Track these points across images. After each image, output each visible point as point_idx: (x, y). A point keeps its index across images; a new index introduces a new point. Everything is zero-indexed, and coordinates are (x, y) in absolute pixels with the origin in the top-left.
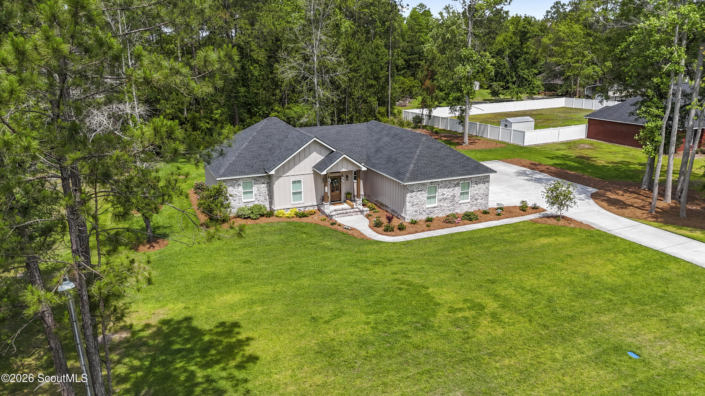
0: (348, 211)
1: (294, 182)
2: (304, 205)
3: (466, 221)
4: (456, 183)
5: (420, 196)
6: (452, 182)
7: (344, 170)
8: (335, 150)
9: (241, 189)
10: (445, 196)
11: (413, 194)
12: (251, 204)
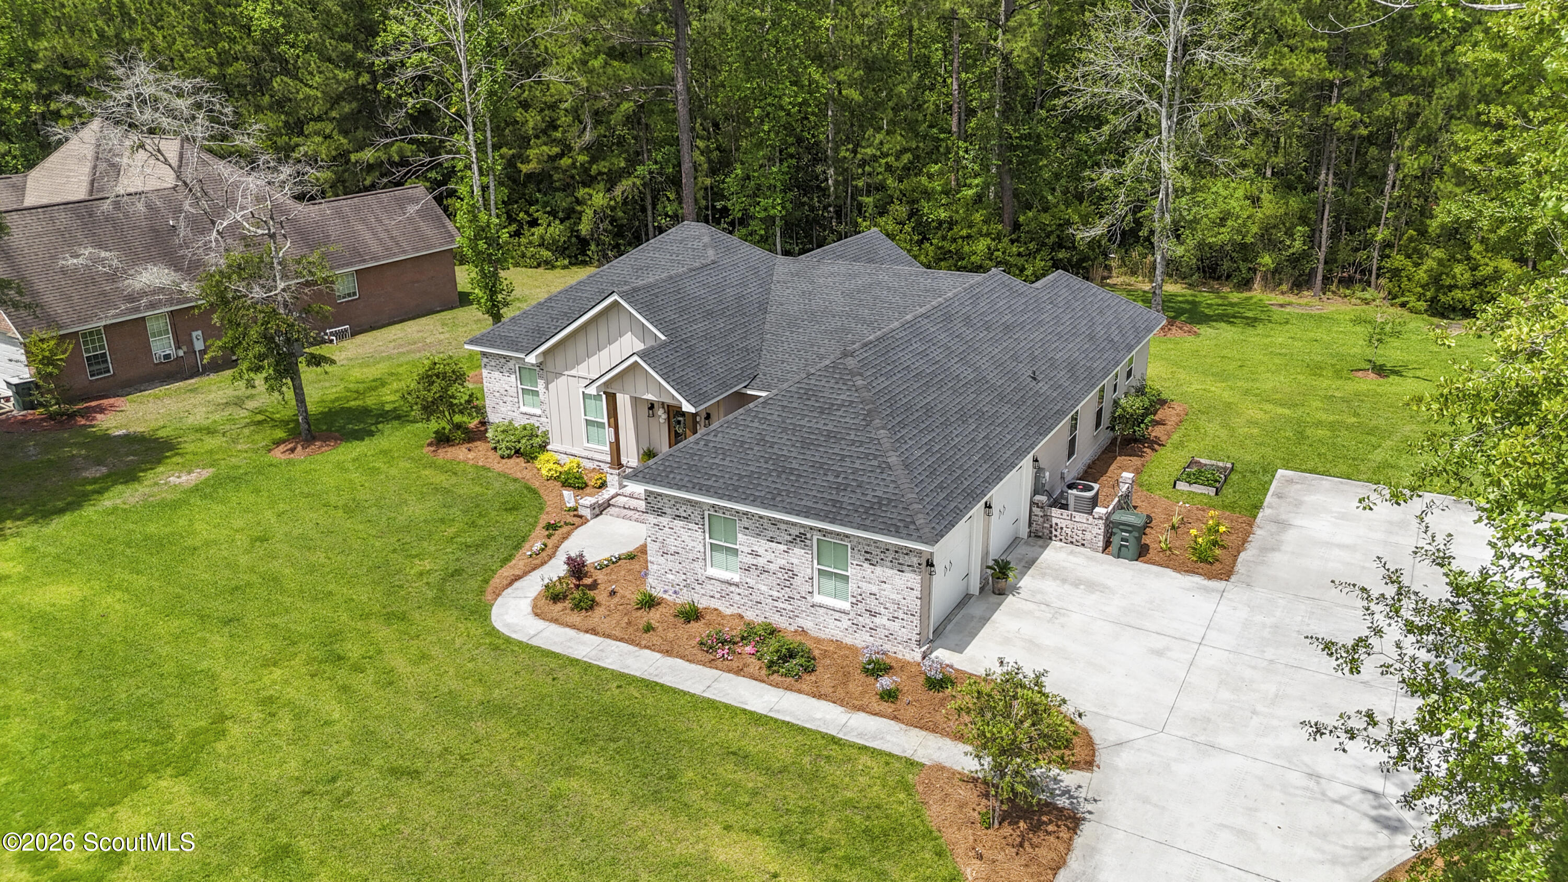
1: (587, 396)
4: (795, 531)
5: (685, 535)
8: (664, 338)
9: (512, 379)
11: (664, 520)
12: (532, 421)
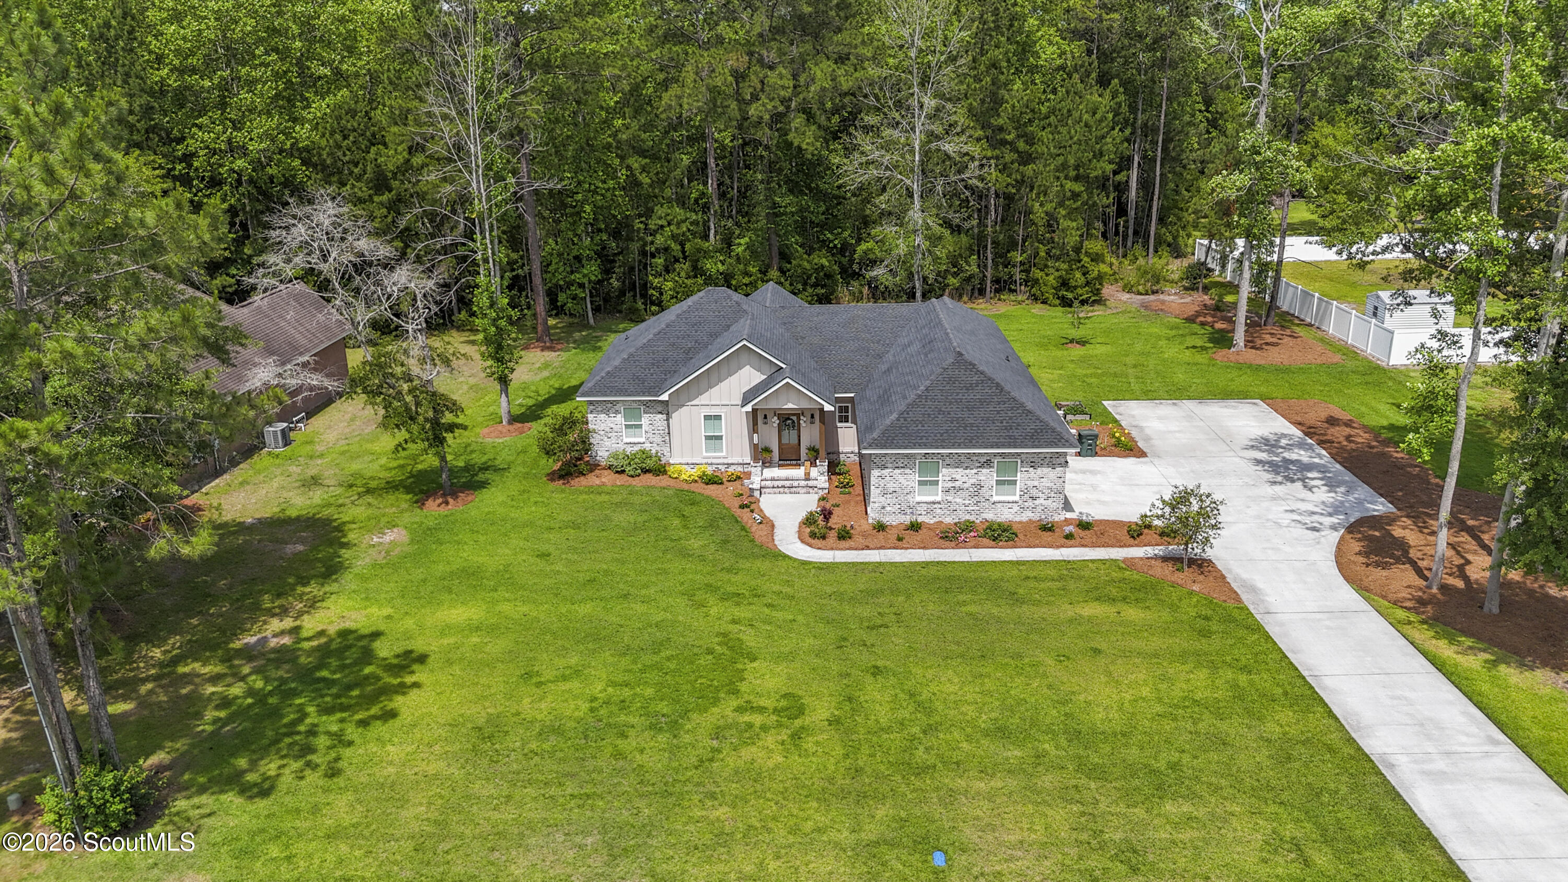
0: (796, 484)
1: (707, 418)
2: (726, 461)
3: (986, 541)
4: (983, 460)
5: (901, 479)
6: (975, 458)
7: (790, 406)
8: (784, 366)
9: (620, 418)
10: (957, 484)
11: (886, 472)
12: (637, 448)
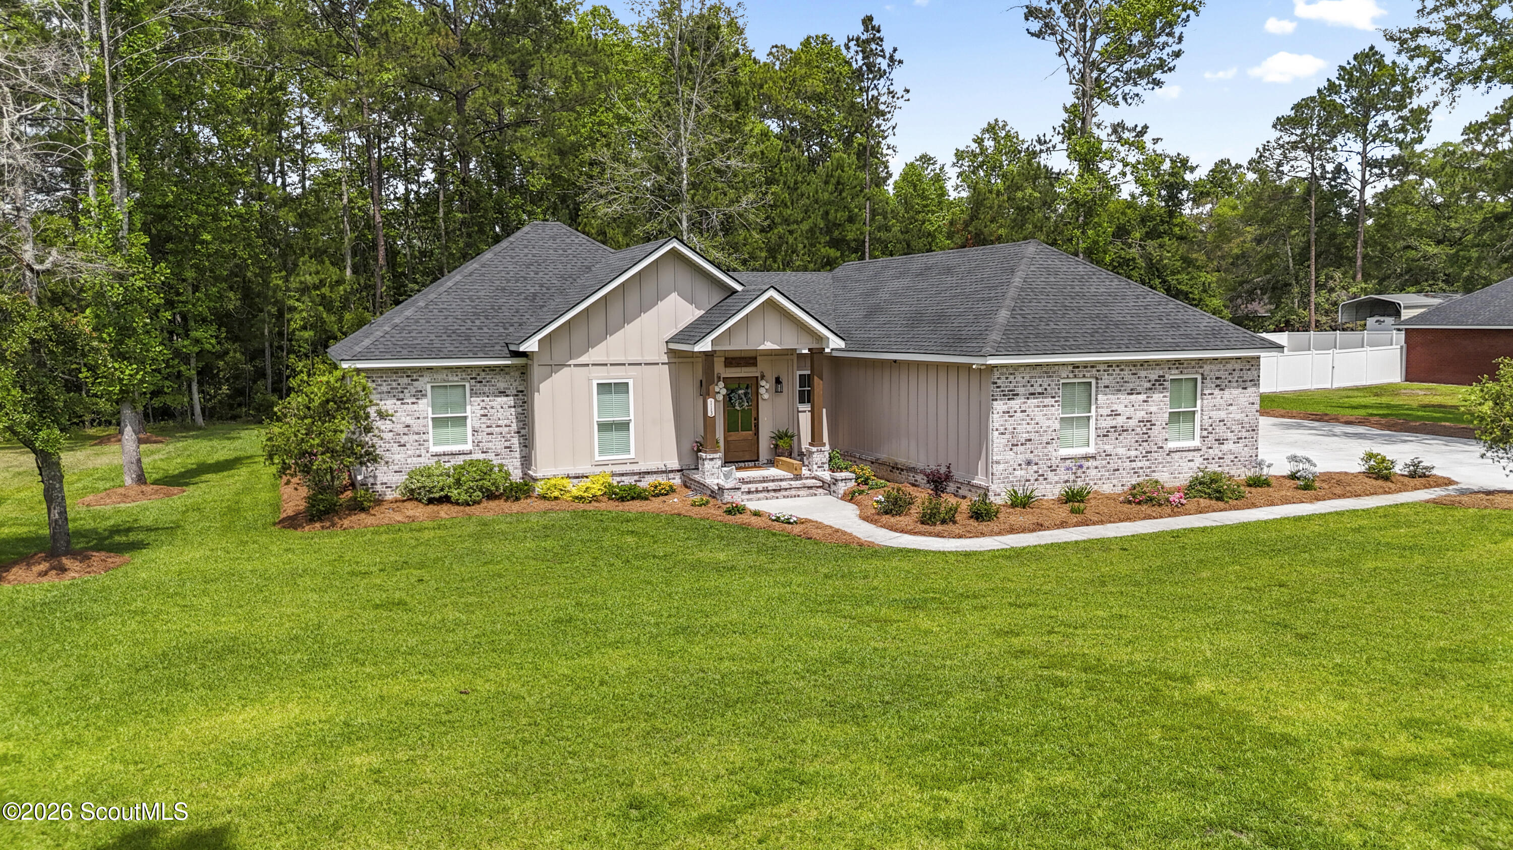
0: (784, 484)
1: (604, 388)
2: (636, 468)
3: (1204, 502)
4: (1154, 376)
5: (1039, 416)
6: (1143, 374)
7: (769, 346)
8: (739, 288)
9: (425, 407)
10: (1120, 421)
11: (1015, 404)
12: (459, 461)
